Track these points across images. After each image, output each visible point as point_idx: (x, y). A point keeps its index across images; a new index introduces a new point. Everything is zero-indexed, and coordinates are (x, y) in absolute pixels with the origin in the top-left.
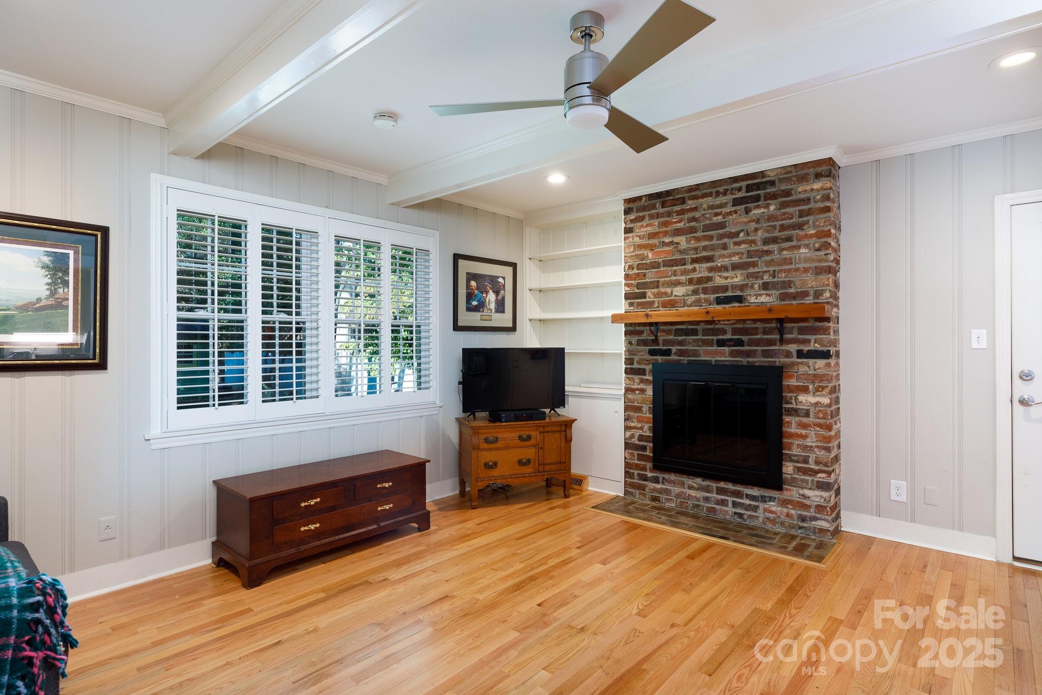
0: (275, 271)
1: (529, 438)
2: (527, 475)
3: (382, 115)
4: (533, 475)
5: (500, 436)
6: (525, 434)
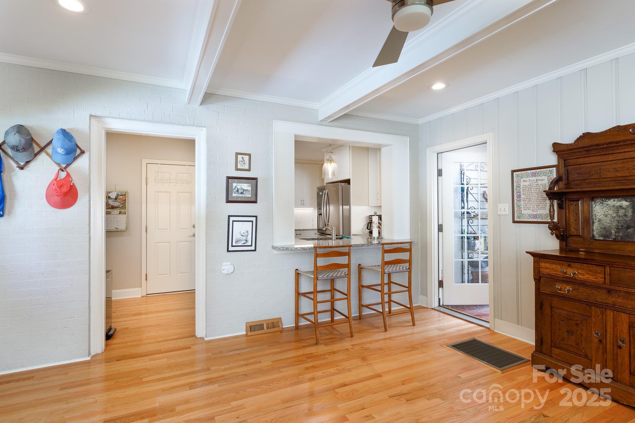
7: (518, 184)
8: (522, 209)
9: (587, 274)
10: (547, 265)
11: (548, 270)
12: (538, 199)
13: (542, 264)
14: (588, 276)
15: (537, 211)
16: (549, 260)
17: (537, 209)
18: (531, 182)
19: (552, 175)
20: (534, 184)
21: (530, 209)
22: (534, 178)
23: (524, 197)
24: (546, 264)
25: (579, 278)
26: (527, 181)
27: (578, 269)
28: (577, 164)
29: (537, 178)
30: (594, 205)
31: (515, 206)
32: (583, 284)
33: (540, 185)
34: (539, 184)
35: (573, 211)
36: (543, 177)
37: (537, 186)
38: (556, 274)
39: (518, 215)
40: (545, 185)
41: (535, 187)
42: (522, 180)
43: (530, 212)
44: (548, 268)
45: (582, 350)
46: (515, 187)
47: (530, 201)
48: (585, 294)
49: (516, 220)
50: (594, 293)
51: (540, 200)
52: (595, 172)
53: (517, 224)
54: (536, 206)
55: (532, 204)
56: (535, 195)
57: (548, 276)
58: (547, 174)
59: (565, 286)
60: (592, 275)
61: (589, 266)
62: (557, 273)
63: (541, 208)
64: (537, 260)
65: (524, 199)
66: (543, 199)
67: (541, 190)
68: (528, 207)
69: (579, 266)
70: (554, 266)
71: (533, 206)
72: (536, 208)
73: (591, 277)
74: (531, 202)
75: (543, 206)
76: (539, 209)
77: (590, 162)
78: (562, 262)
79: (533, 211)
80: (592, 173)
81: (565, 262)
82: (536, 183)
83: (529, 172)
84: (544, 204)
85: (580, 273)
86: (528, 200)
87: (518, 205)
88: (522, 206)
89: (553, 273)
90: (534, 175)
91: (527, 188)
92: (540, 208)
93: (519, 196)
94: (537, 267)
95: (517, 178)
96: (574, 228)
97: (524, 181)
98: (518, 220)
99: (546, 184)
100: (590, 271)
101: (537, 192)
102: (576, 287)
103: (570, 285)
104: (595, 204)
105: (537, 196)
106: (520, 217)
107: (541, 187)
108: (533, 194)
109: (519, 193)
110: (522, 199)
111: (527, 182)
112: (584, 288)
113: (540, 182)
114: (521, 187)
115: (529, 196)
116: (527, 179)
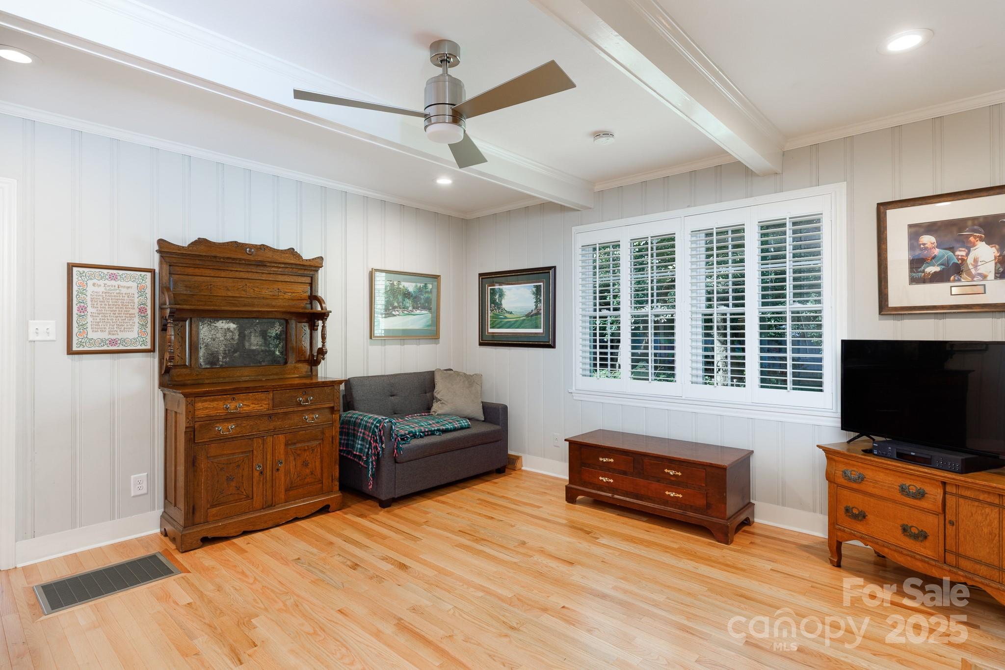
0: (655, 273)
1: (921, 495)
2: (918, 557)
3: (597, 135)
4: (933, 563)
5: (869, 474)
6: (915, 485)
7: (81, 288)
8: (89, 330)
9: (253, 404)
10: (206, 405)
11: (208, 411)
12: (120, 315)
13: (199, 405)
14: (254, 405)
15: (118, 334)
16: (208, 398)
17: (119, 331)
18: (108, 288)
19: (144, 282)
20: (113, 291)
21: (105, 331)
22: (113, 283)
23: (94, 310)
24: (204, 404)
25: (245, 410)
26: (100, 285)
27: (243, 400)
28: (186, 273)
29: (119, 283)
30: (201, 327)
31: (75, 325)
32: (248, 416)
33: (124, 295)
34: (122, 294)
35: (178, 334)
36: (130, 284)
37: (120, 296)
38: (217, 413)
39: (80, 340)
40: (133, 296)
41: (115, 296)
42: (90, 283)
43: (105, 336)
44: (207, 408)
45: (243, 492)
46: (75, 293)
47: (106, 318)
48: (248, 427)
49: (75, 348)
50: (257, 423)
51: (124, 318)
52: (205, 288)
53: (76, 356)
54: (115, 326)
55: (109, 322)
56: (114, 309)
57: (208, 418)
58: (137, 280)
59: (226, 424)
60: (258, 404)
61: (254, 395)
62: (219, 411)
63: (125, 330)
64: (192, 400)
65: (94, 315)
66: (128, 315)
67: (125, 301)
68: (101, 327)
69: (244, 397)
70: (214, 404)
71: (111, 327)
72: (115, 329)
73: (257, 406)
74: (108, 319)
75: (129, 327)
76: (122, 331)
77: (200, 274)
78: (225, 396)
79: (110, 334)
80: (202, 288)
81: (228, 396)
82: (118, 291)
83: (105, 271)
84: (131, 323)
85: (245, 405)
86: (102, 316)
87: (81, 324)
88: (89, 325)
89: (213, 413)
90: (113, 278)
91: (101, 298)
92: (122, 329)
93: (83, 309)
94: (191, 410)
95: (80, 279)
96: (179, 356)
97: (94, 285)
98: (81, 349)
99: (134, 294)
100: (256, 399)
101: (119, 305)
102: (239, 422)
103: (232, 422)
104: (203, 326)
105: (119, 311)
106: (84, 344)
107: (126, 298)
108: (111, 308)
109: (83, 304)
110: (89, 314)
111: (100, 288)
112: (247, 421)
113: (124, 291)
114: (89, 293)
115: (103, 309)
116: (101, 282)
